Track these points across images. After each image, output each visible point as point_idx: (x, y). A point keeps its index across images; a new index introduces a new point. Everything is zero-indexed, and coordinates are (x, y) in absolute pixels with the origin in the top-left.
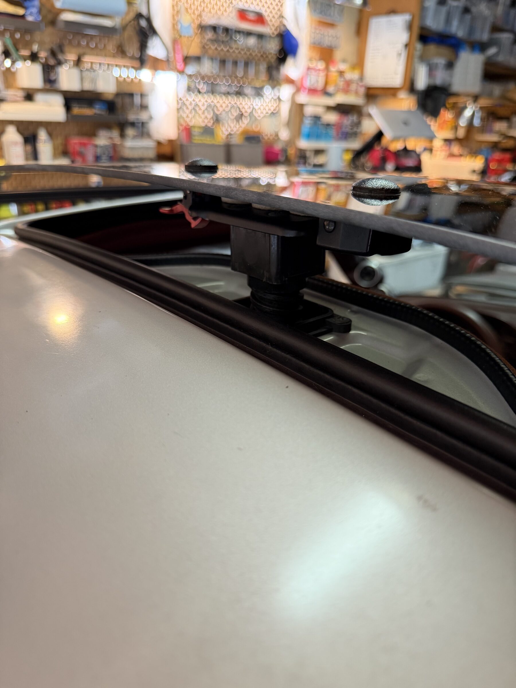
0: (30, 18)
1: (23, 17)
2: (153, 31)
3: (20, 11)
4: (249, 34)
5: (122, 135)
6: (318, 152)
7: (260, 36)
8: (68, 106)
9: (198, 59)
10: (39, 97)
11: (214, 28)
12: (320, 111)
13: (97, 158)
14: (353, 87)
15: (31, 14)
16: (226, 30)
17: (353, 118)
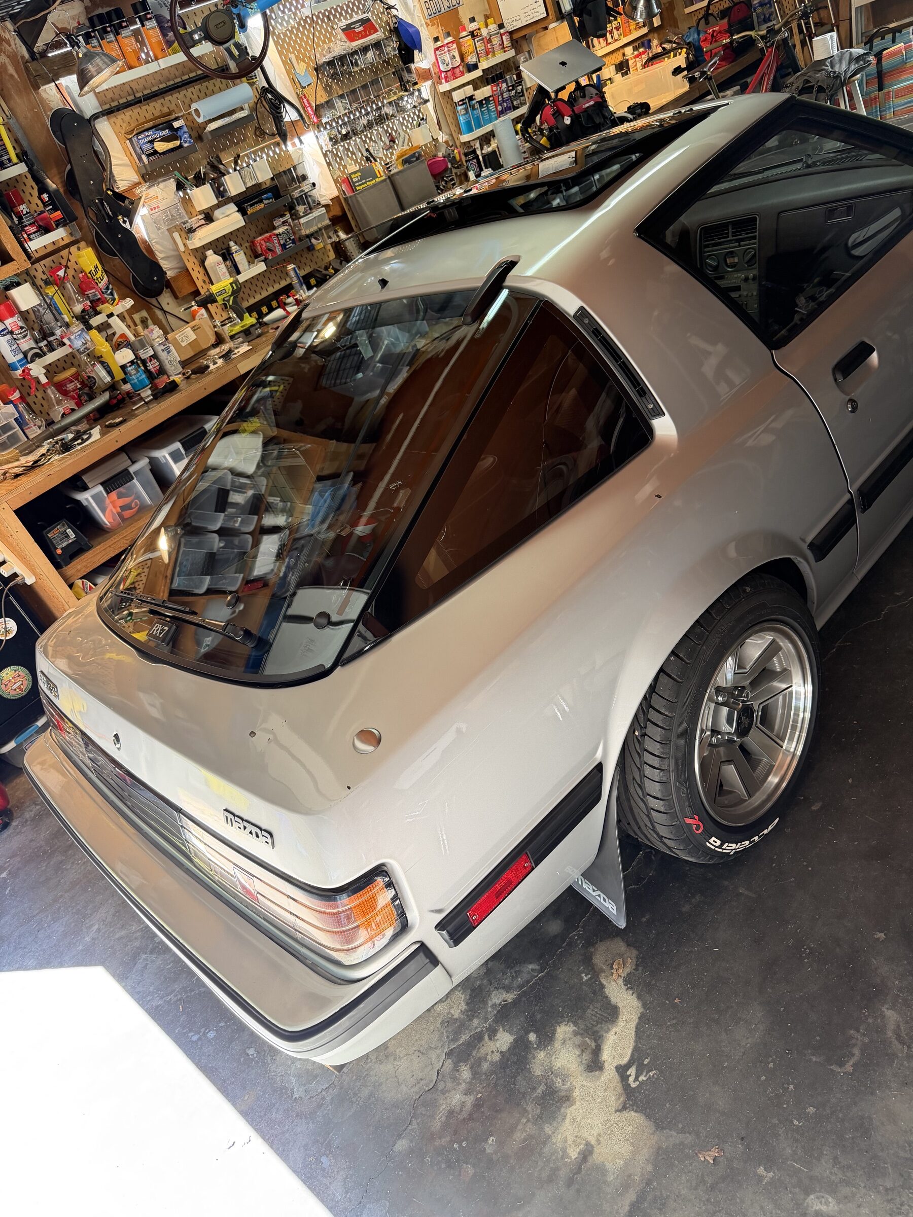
0: (186, 145)
1: (181, 146)
2: (281, 99)
3: (177, 143)
4: (365, 49)
5: (295, 216)
6: (486, 139)
7: (377, 45)
8: (242, 211)
9: (329, 104)
10: (217, 213)
11: (331, 63)
12: (469, 90)
13: (283, 246)
14: (496, 41)
15: (186, 142)
16: (342, 58)
17: (511, 77)
